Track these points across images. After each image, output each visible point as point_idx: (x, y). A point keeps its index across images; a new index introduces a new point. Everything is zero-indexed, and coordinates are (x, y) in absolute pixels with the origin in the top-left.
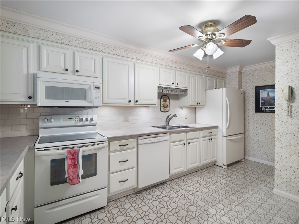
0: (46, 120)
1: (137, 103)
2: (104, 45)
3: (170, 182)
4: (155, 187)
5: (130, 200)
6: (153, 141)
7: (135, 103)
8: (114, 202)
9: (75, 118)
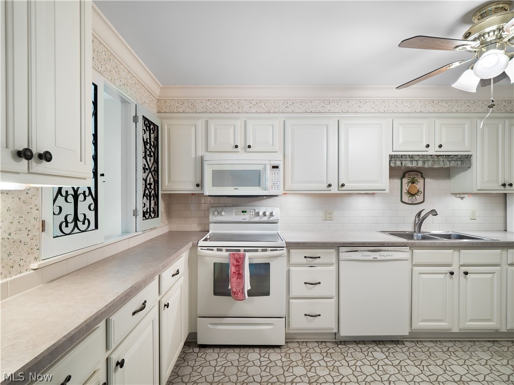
0: (216, 213)
1: (344, 188)
2: (285, 101)
3: (413, 344)
4: (377, 344)
5: (324, 350)
6: (371, 258)
7: (340, 189)
8: (298, 345)
9: (249, 211)
